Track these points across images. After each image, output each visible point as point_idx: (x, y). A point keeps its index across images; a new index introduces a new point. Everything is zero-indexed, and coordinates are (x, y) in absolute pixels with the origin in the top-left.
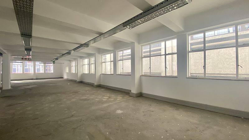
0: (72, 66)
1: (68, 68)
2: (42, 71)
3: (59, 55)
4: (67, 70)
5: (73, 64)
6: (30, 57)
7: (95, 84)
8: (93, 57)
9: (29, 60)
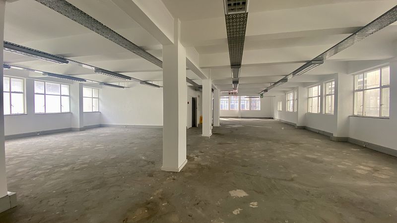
0: (288, 100)
1: (281, 103)
2: (247, 108)
3: (269, 85)
4: (280, 107)
5: (290, 96)
6: (237, 91)
7: (335, 135)
8: (331, 82)
9: (235, 94)
